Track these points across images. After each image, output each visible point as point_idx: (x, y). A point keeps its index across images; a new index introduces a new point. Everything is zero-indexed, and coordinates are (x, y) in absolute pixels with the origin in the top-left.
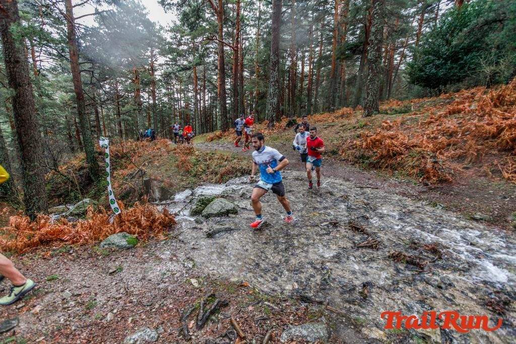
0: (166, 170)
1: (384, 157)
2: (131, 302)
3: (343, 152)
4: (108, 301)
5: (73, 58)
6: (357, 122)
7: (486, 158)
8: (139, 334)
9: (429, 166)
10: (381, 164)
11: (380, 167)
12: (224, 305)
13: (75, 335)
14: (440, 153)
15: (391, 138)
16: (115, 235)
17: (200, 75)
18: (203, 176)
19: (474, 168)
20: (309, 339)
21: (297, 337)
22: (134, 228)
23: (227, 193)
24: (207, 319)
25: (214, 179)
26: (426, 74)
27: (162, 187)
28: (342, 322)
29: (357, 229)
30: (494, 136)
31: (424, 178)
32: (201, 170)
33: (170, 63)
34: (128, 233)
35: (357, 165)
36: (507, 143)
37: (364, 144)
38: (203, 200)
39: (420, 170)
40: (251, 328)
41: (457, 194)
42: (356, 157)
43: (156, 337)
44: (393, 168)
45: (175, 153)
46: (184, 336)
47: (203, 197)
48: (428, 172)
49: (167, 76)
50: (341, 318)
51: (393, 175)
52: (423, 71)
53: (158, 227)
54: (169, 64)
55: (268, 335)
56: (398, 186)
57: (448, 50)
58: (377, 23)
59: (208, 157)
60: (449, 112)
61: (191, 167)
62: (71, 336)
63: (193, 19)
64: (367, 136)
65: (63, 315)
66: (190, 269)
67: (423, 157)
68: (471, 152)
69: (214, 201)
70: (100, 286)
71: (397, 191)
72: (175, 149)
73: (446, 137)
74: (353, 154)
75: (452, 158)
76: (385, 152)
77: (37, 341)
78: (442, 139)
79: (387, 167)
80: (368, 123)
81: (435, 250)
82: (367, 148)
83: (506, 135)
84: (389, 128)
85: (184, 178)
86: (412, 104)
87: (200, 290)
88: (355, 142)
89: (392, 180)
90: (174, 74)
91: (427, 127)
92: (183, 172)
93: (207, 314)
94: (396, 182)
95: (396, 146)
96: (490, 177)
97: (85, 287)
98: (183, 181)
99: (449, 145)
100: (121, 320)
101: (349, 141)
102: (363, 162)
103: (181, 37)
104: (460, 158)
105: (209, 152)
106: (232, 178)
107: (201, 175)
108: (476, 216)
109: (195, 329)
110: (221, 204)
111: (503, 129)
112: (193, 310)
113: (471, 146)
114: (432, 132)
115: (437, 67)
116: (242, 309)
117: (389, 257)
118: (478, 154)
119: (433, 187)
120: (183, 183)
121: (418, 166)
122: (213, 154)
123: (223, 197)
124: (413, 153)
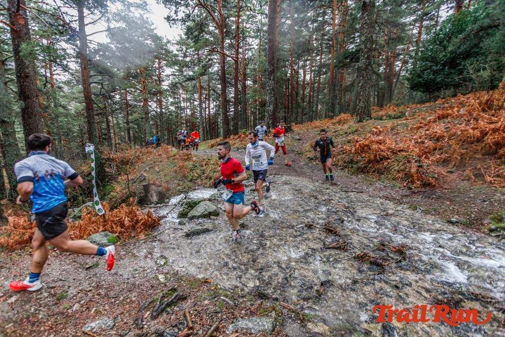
0: (165, 175)
1: (372, 162)
2: (99, 294)
4: (79, 293)
5: (84, 71)
6: (349, 128)
7: (470, 162)
8: (98, 322)
9: (413, 170)
11: (368, 172)
12: (183, 298)
13: (41, 323)
14: (425, 158)
15: (379, 142)
16: (98, 234)
17: (205, 85)
18: (198, 181)
19: (458, 172)
20: (253, 331)
21: (242, 329)
22: (116, 228)
24: (163, 310)
25: (208, 183)
26: (423, 80)
27: (160, 191)
28: (290, 318)
29: (331, 231)
30: (479, 140)
31: (409, 181)
32: (197, 175)
33: (177, 74)
34: (111, 232)
35: (347, 170)
36: (491, 147)
37: (353, 149)
38: (190, 204)
39: (405, 174)
40: (201, 320)
41: (439, 197)
42: (345, 162)
43: (112, 325)
44: (380, 173)
45: (175, 159)
46: (137, 325)
47: (190, 200)
48: (412, 176)
49: (174, 86)
50: (291, 313)
51: (379, 180)
52: (422, 77)
53: (140, 228)
54: (175, 75)
55: (214, 326)
56: (382, 190)
57: (445, 56)
58: (366, 33)
59: (204, 163)
60: (439, 117)
61: (188, 172)
62: (37, 324)
63: (196, 33)
64: (357, 141)
65: (34, 305)
66: (161, 266)
67: (409, 162)
68: (455, 156)
69: (200, 204)
70: (74, 279)
71: (381, 195)
72: (174, 156)
73: (433, 141)
74: (342, 159)
75: (437, 162)
76: (372, 157)
77: (6, 327)
78: (429, 144)
79: (374, 172)
80: (359, 129)
81: (401, 251)
82: (356, 153)
83: (490, 139)
84: (379, 133)
85: (181, 183)
86: (408, 109)
87: (165, 285)
88: (345, 147)
89: (378, 185)
90: (181, 84)
91: (415, 132)
92: (180, 176)
93: (163, 306)
94: (381, 186)
95: (382, 151)
96: (473, 181)
97: (61, 280)
98: (179, 185)
99: (435, 149)
100: (86, 310)
101: (340, 146)
102: (352, 167)
103: (187, 49)
104: (445, 162)
105: (205, 158)
107: (196, 180)
108: (452, 219)
109: (149, 320)
110: (205, 206)
111: (487, 134)
112: (152, 302)
113: (455, 151)
114: (420, 137)
115: (435, 72)
116: (199, 303)
117: (355, 258)
118: (462, 158)
119: (416, 191)
120: (179, 188)
121: (403, 171)
122: (209, 160)
123: (210, 200)
124: (399, 157)
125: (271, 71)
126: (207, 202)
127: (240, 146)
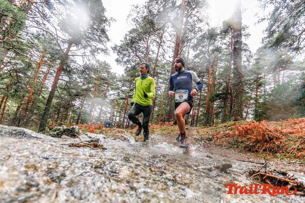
3: (217, 139)
5: (59, 72)
10: (257, 148)
11: (256, 151)
35: (232, 149)
37: (237, 133)
42: (229, 143)
74: (226, 141)
76: (259, 137)
79: (265, 150)
88: (228, 132)
89: (278, 161)
94: (284, 162)
101: (222, 132)
124: (292, 138)
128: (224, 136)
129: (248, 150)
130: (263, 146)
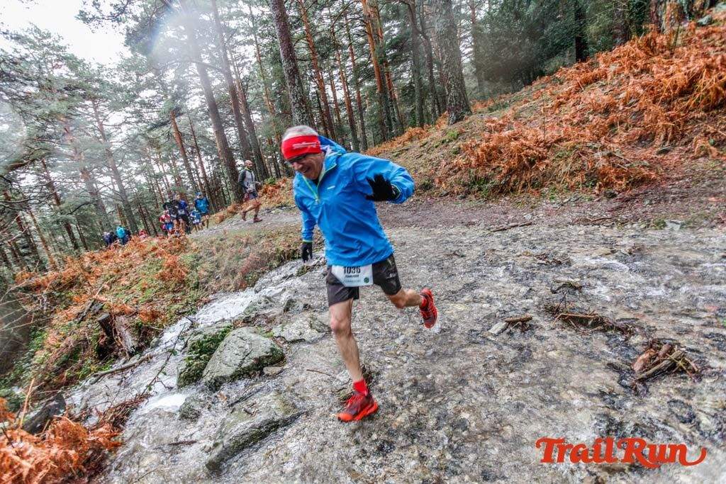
0: (144, 290)
1: (514, 172)
3: (440, 182)
6: (445, 133)
7: (689, 127)
10: (511, 184)
11: (512, 190)
14: (607, 140)
17: (185, 130)
18: (210, 283)
19: (678, 148)
23: (255, 309)
25: (232, 283)
26: (502, 63)
27: (137, 324)
31: (600, 186)
32: (205, 274)
33: (132, 120)
35: (472, 197)
37: (473, 159)
38: (201, 345)
39: (586, 175)
42: (464, 185)
44: (537, 185)
45: (156, 255)
48: (604, 175)
49: (132, 141)
51: (542, 195)
52: (498, 59)
54: (129, 123)
56: (563, 211)
57: (522, 25)
59: (214, 248)
61: (187, 273)
64: (472, 148)
67: (583, 154)
68: (660, 124)
69: (227, 339)
71: (569, 220)
72: (155, 249)
73: (600, 115)
74: (458, 182)
75: (629, 143)
76: (513, 163)
78: (595, 119)
79: (524, 186)
80: (464, 130)
82: (479, 165)
85: (179, 295)
88: (456, 161)
89: (545, 204)
91: (557, 112)
92: (174, 284)
94: (555, 206)
95: (529, 148)
98: (175, 301)
99: (612, 125)
101: (444, 163)
103: (138, 75)
104: (645, 139)
105: (214, 239)
106: (263, 273)
107: (207, 282)
110: (241, 344)
111: (698, 75)
114: (571, 115)
118: (675, 123)
119: (628, 197)
120: (176, 306)
121: (582, 170)
122: (221, 240)
123: (247, 321)
124: (561, 151)
125: (291, 70)
126: (244, 331)
127: (272, 206)
128: (451, 172)
129: (499, 192)
130: (521, 179)
